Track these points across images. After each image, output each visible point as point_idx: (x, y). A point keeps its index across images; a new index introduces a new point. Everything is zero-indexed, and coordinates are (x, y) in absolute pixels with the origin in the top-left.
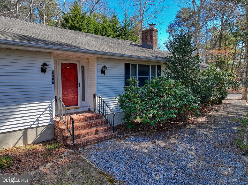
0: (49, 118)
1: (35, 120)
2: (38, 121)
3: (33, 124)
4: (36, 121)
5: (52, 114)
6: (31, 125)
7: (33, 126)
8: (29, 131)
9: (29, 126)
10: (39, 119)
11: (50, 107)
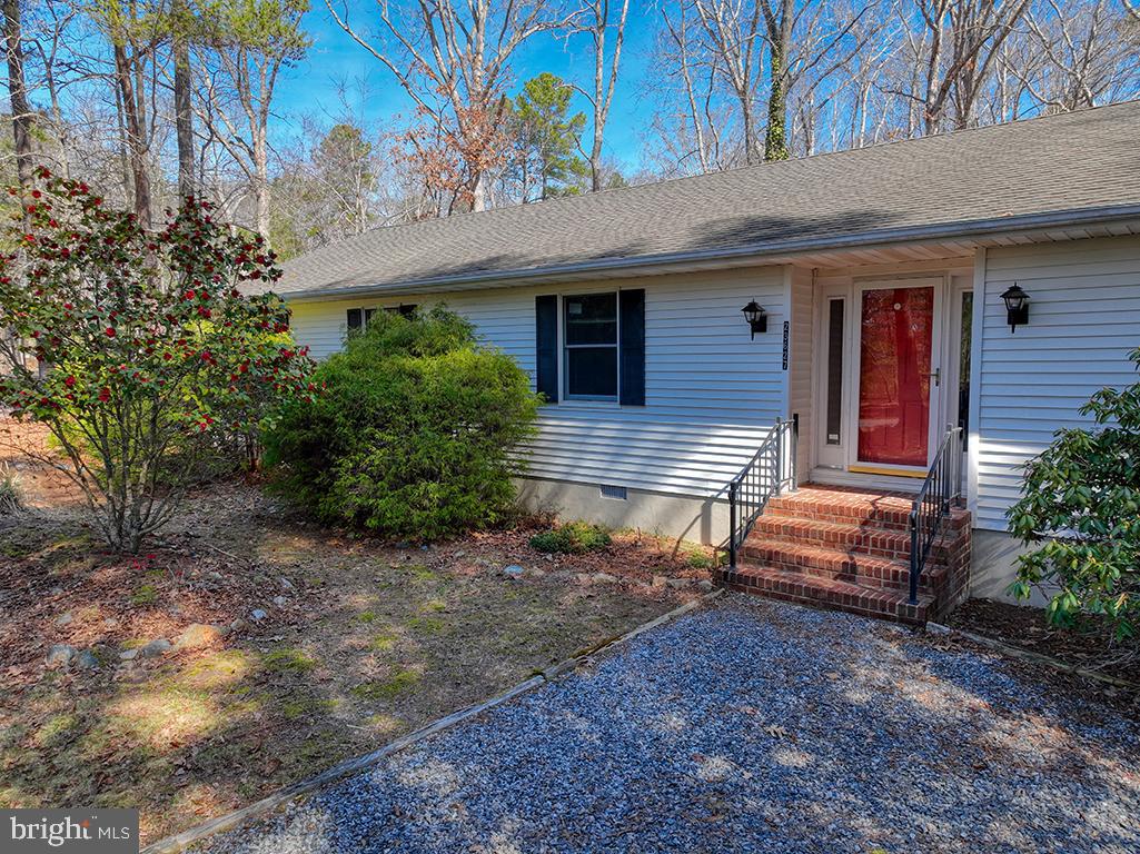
8: (715, 508)
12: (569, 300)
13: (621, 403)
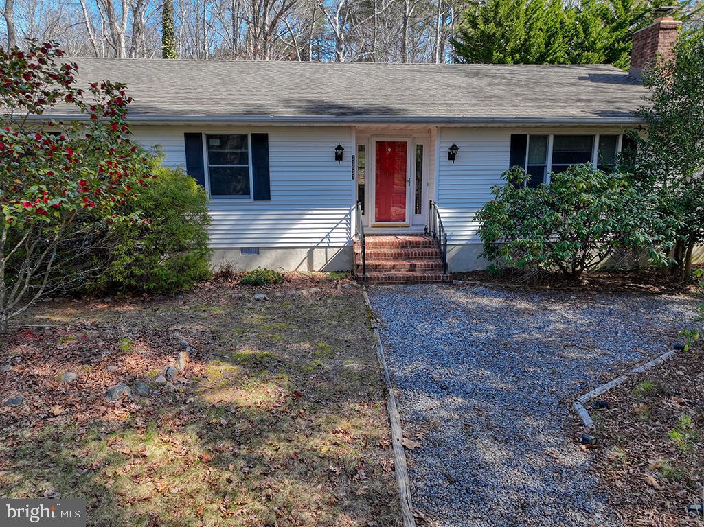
0: (345, 235)
1: (324, 235)
2: (328, 238)
3: (321, 242)
4: (326, 237)
5: (350, 229)
6: (319, 243)
7: (321, 245)
8: (316, 252)
9: (316, 244)
10: (331, 235)
11: (348, 217)
12: (209, 137)
13: (255, 199)
